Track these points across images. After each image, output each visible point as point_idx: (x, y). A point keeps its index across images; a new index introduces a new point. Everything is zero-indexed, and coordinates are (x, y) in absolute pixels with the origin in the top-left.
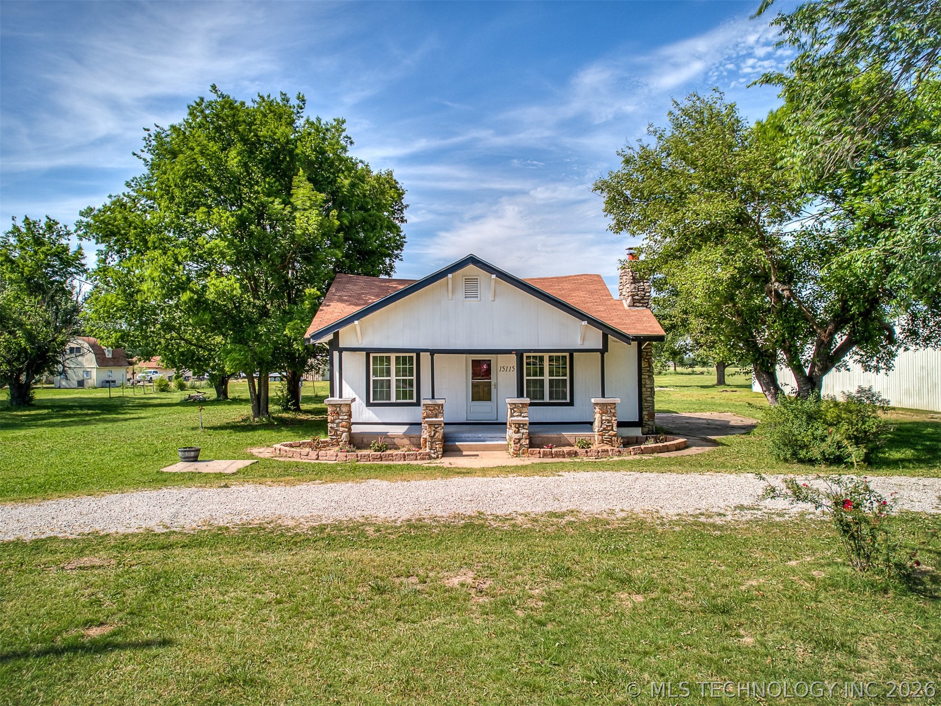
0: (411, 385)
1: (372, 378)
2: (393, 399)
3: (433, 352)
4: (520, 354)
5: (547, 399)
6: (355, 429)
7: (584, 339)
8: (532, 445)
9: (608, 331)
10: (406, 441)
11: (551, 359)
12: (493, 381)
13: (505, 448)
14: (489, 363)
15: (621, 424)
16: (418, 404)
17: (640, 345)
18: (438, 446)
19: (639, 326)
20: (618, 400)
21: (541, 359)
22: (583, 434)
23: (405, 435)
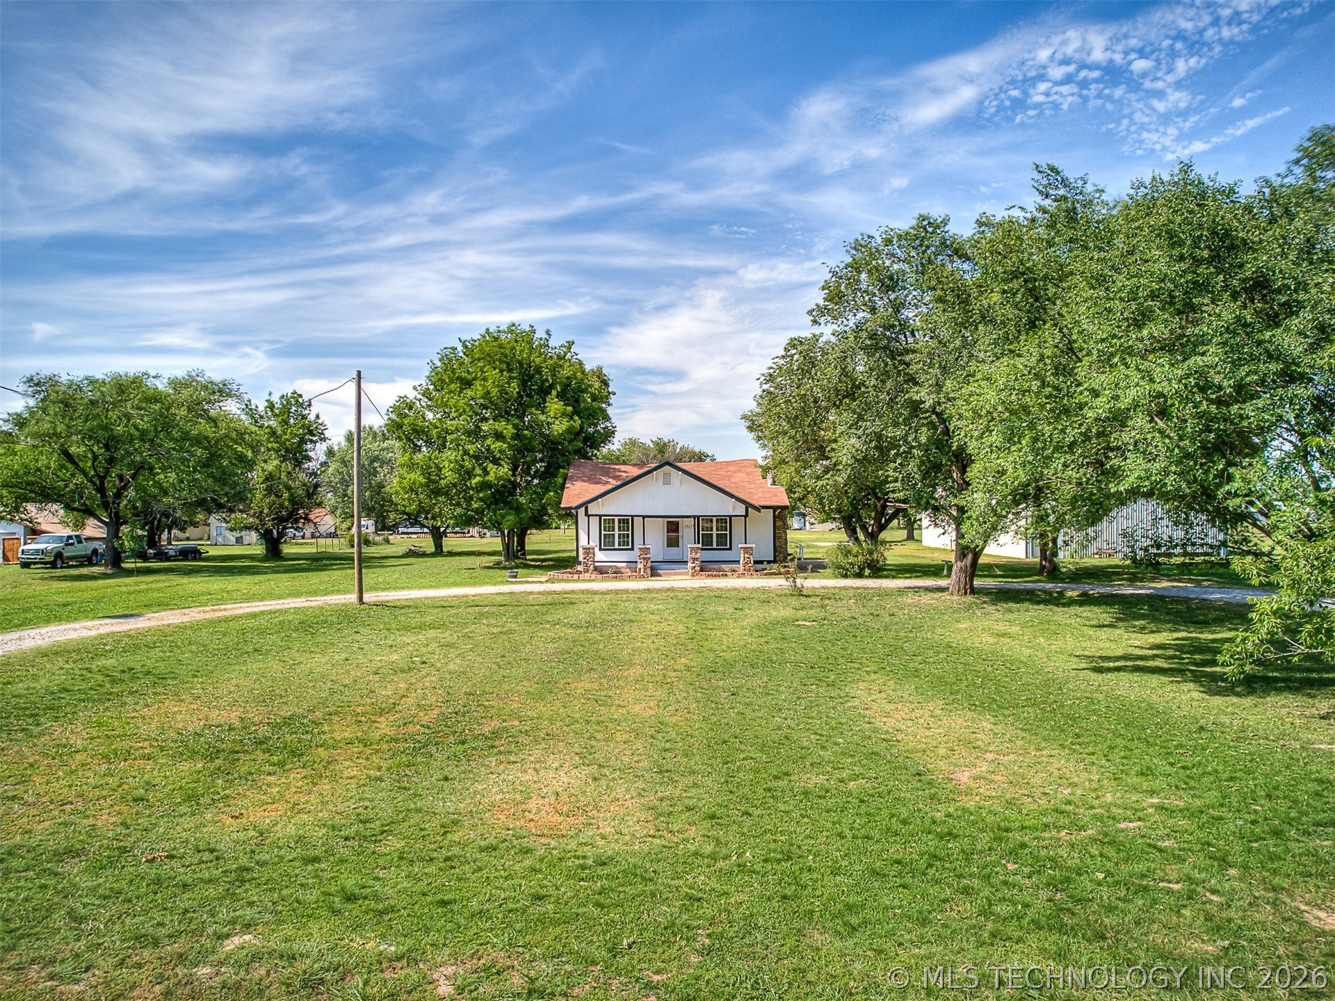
0: (628, 537)
1: (603, 532)
2: (616, 546)
3: (644, 517)
4: (696, 517)
5: (715, 546)
6: (596, 564)
7: (734, 509)
8: (702, 570)
9: (748, 505)
10: (628, 570)
11: (717, 521)
12: (680, 534)
13: (687, 574)
14: (677, 523)
15: (756, 562)
16: (632, 549)
17: (774, 512)
18: (649, 571)
19: (774, 499)
20: (754, 546)
21: (711, 521)
22: (734, 566)
23: (627, 567)
